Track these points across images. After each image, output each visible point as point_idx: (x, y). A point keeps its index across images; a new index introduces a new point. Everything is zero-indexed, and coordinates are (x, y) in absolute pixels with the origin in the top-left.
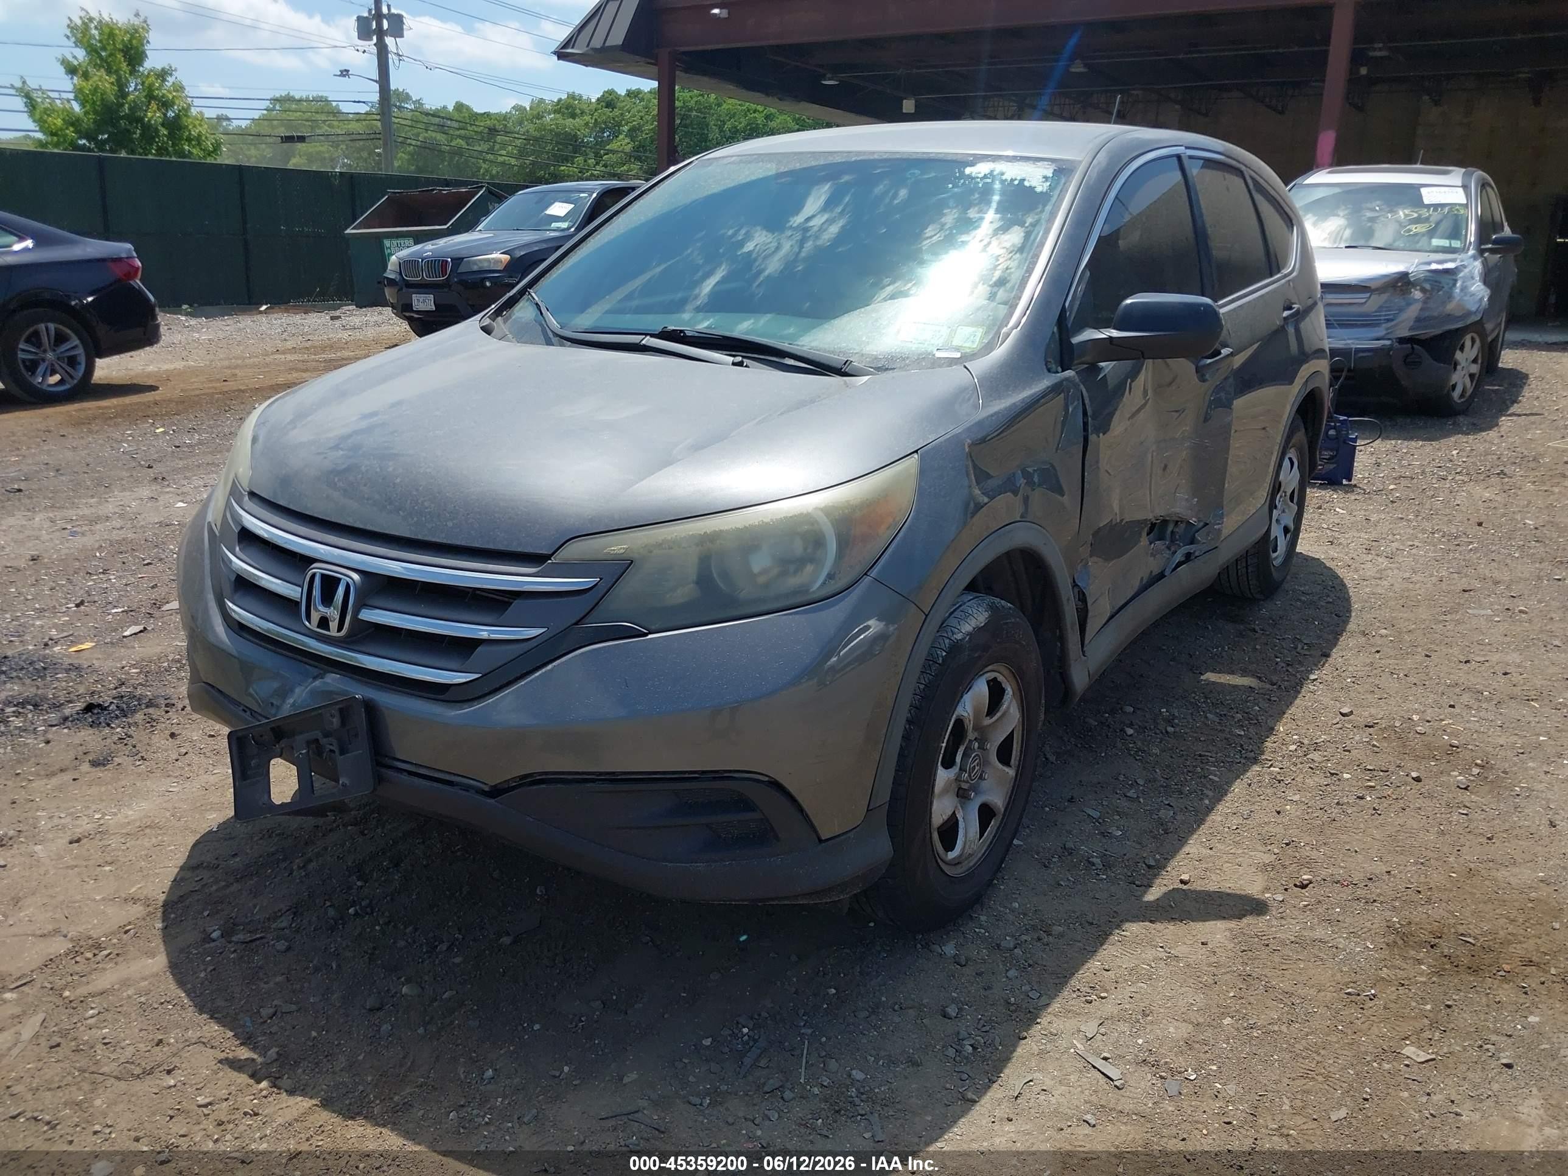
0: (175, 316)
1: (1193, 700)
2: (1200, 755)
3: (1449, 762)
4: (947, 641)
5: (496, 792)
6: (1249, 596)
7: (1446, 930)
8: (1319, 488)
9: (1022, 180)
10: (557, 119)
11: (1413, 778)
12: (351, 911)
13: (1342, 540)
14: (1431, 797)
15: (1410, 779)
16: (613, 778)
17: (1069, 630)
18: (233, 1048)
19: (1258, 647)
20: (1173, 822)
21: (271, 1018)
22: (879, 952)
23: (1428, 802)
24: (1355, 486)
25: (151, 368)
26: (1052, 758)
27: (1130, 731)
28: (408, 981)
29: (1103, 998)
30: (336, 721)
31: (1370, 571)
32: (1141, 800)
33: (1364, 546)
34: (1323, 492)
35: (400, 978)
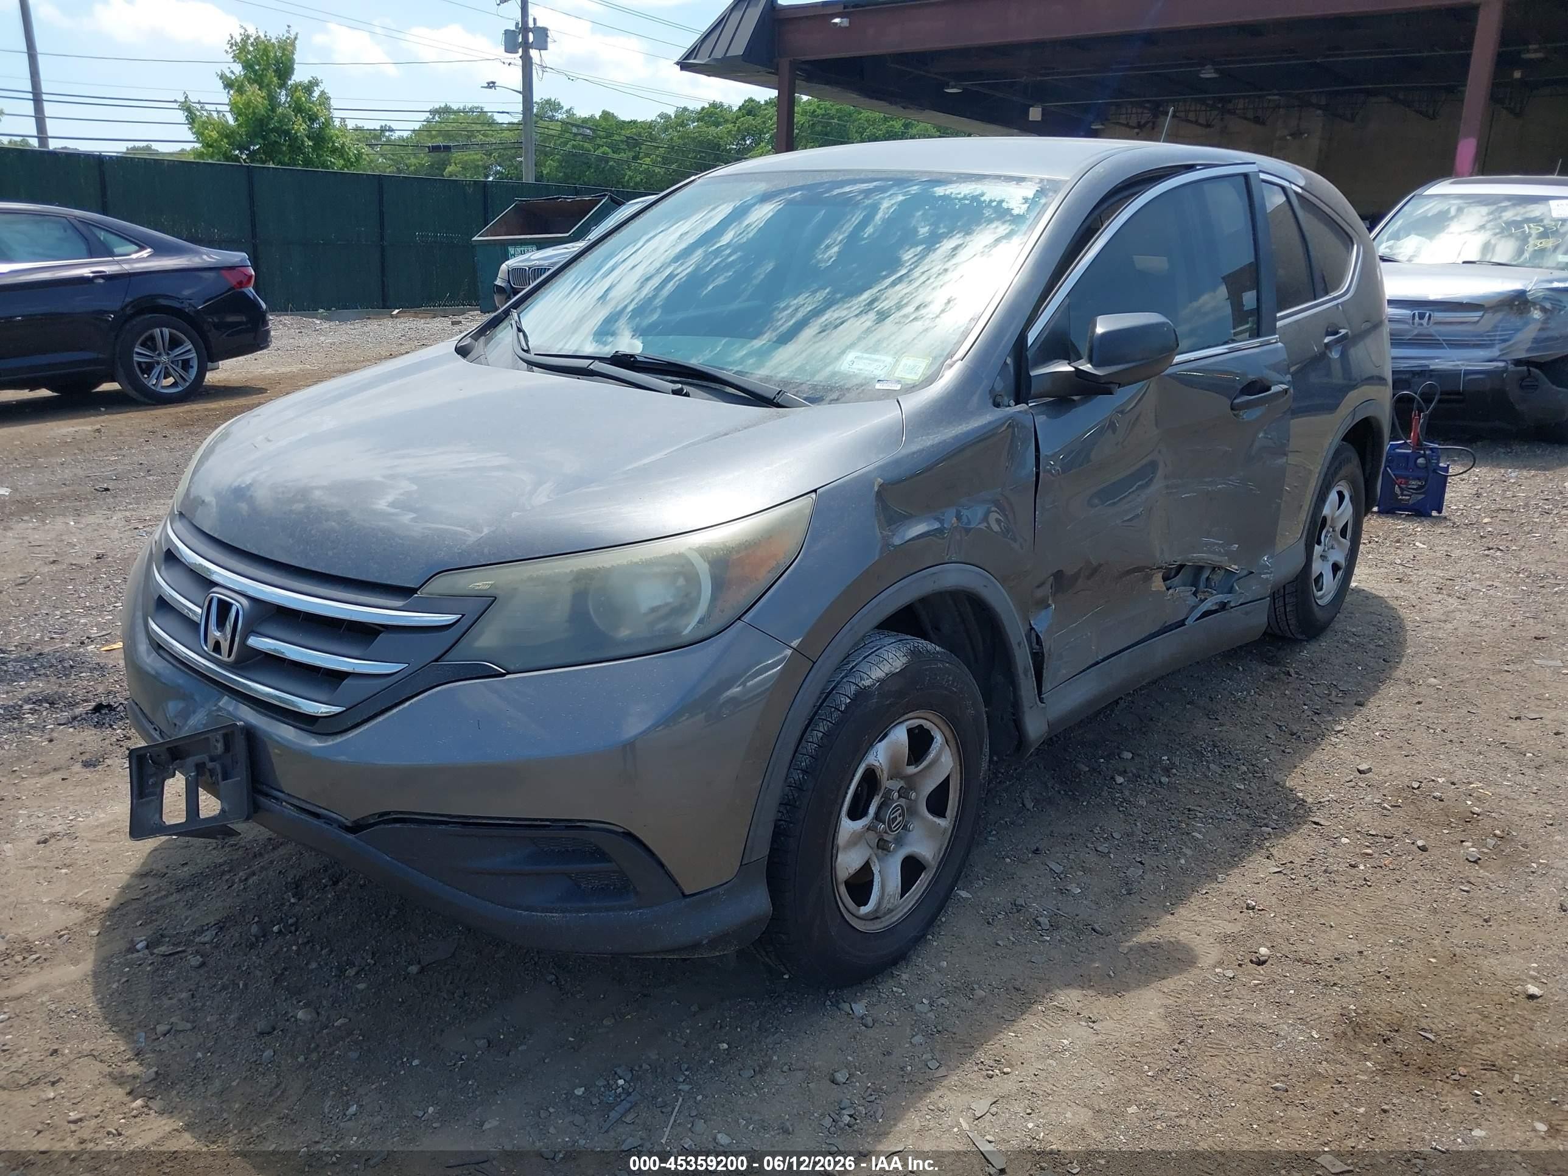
0: (310, 320)
1: (1199, 749)
2: (1189, 810)
3: (1464, 831)
4: (853, 687)
5: (356, 828)
6: (1290, 635)
7: (1406, 1023)
8: (1404, 520)
9: (1002, 201)
10: (699, 127)
11: (1418, 847)
12: (276, 929)
13: (1414, 578)
14: (1433, 869)
15: (1414, 848)
16: (466, 823)
17: (1022, 676)
18: (119, 1064)
19: (1287, 692)
20: (1139, 882)
21: (165, 1035)
22: (785, 1007)
23: (1428, 875)
24: (1445, 518)
25: (269, 371)
26: (1030, 805)
27: (1120, 780)
28: (306, 1005)
29: (1005, 1074)
30: (220, 746)
31: (1436, 611)
32: (1112, 856)
33: (1437, 585)
34: (1407, 525)
35: (300, 1002)
